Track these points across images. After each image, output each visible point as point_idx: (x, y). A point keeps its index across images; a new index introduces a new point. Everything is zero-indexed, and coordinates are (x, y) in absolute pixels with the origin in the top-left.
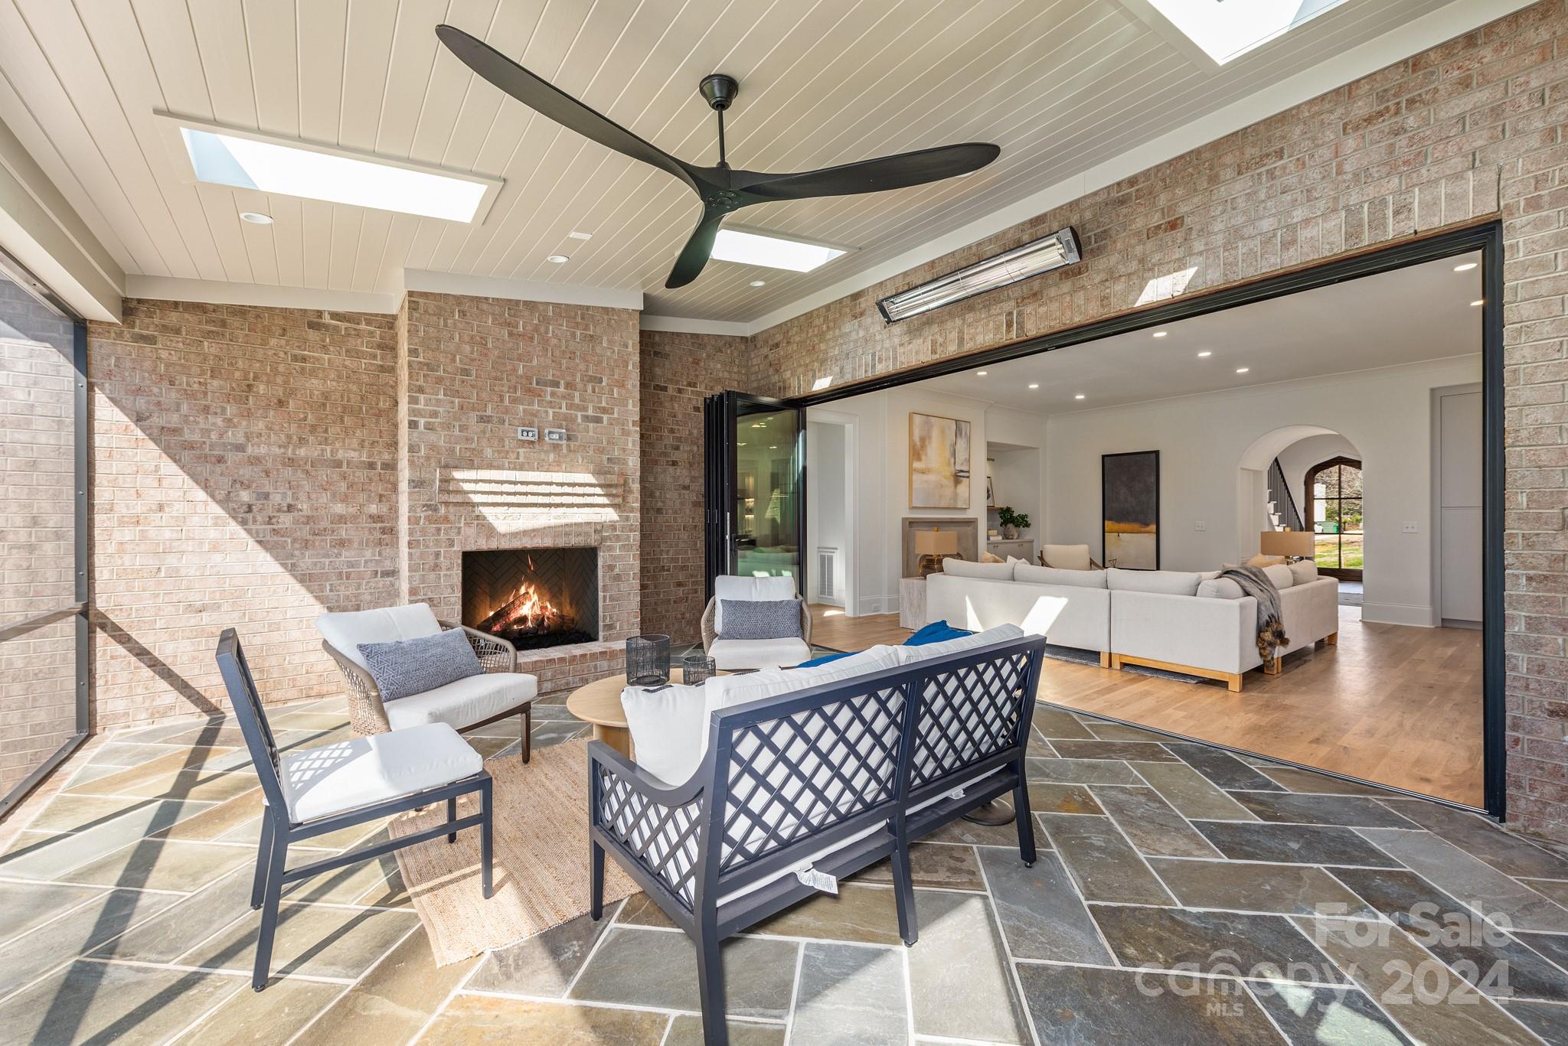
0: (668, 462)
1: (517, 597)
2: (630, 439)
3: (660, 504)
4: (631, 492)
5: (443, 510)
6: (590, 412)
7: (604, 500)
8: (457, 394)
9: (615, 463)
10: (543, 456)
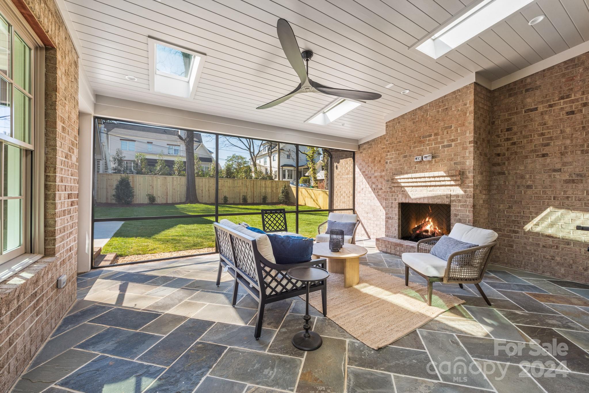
0: (538, 155)
1: (425, 222)
2: (467, 151)
3: (529, 183)
4: (467, 178)
5: (393, 189)
6: (445, 143)
7: (453, 183)
8: (398, 150)
9: (458, 165)
10: (425, 166)
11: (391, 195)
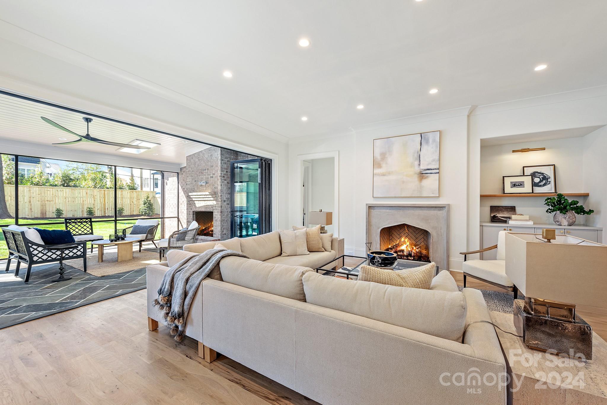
2: (219, 181)
4: (218, 196)
6: (211, 175)
7: (212, 199)
8: (192, 176)
9: (214, 189)
10: (202, 189)
11: (189, 206)
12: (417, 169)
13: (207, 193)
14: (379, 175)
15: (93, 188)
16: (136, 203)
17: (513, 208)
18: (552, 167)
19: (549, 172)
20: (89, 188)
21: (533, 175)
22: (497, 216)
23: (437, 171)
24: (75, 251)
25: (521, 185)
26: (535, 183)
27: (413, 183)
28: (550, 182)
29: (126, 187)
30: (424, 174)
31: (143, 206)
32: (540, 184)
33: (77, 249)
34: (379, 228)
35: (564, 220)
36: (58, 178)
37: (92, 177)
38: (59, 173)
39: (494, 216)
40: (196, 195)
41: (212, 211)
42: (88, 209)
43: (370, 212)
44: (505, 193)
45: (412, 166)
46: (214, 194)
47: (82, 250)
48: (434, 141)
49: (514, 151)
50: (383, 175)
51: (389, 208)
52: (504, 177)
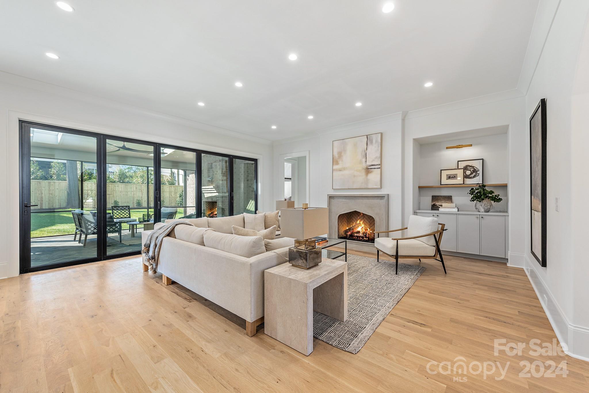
12: (364, 165)
13: (212, 187)
14: (337, 170)
15: (141, 184)
16: (174, 196)
17: (449, 197)
18: (481, 161)
19: (478, 165)
20: (139, 184)
21: (465, 168)
22: (436, 204)
23: (379, 166)
24: (114, 227)
25: (454, 177)
26: (467, 175)
27: (361, 177)
28: (479, 174)
29: (166, 182)
30: (369, 170)
31: (179, 198)
32: (471, 176)
33: (116, 227)
34: (337, 215)
35: (480, 207)
36: (116, 176)
37: (140, 174)
38: (117, 172)
39: (434, 204)
40: (205, 189)
41: (216, 201)
42: (137, 201)
43: (331, 201)
44: (442, 184)
45: (361, 162)
46: (217, 188)
47: (118, 227)
48: (376, 141)
49: (447, 148)
50: (340, 170)
51: (344, 198)
52: (441, 170)
